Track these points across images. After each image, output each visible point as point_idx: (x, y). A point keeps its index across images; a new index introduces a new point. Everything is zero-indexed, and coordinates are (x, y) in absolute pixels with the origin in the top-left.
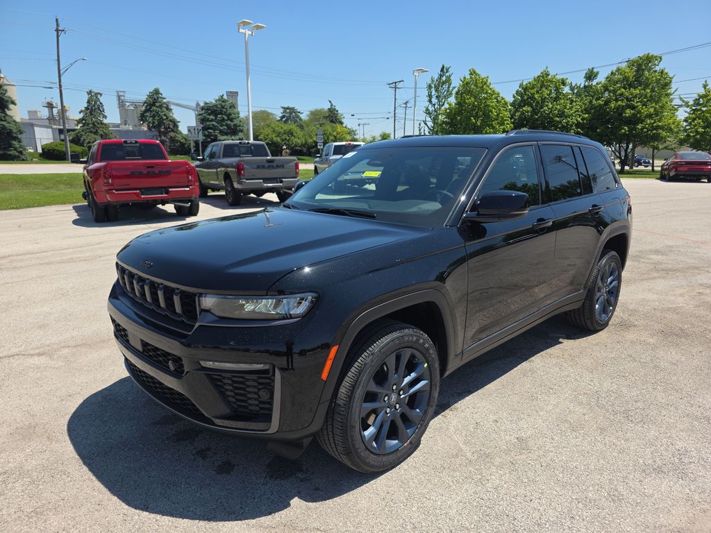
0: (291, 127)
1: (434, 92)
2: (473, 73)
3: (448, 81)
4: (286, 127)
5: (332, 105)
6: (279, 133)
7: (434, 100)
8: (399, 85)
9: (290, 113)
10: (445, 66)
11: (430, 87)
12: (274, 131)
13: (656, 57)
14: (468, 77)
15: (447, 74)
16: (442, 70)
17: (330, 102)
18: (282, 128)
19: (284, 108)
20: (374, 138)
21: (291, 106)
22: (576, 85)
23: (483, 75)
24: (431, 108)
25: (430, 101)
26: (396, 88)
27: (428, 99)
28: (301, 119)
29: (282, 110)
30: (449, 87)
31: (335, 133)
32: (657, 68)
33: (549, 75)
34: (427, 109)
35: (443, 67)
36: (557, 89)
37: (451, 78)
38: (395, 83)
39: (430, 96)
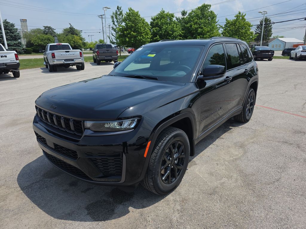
0: (49, 36)
1: (115, 20)
2: (130, 10)
3: (121, 13)
4: (46, 36)
5: (71, 26)
6: (42, 39)
7: (116, 23)
8: (103, 17)
9: (49, 29)
10: (119, 6)
11: (112, 17)
12: (39, 39)
13: (208, 5)
14: (128, 12)
15: (120, 11)
16: (118, 8)
17: (70, 24)
18: (43, 37)
19: (44, 27)
20: (96, 42)
21: (49, 26)
22: (178, 18)
23: (136, 11)
24: (114, 27)
25: (114, 24)
26: (102, 18)
27: (112, 23)
28: (55, 33)
29: (43, 28)
30: (122, 17)
31: (73, 40)
32: (209, 10)
33: (165, 12)
34: (113, 28)
35: (118, 7)
36: (171, 19)
37: (123, 12)
38: (102, 15)
39: (113, 21)
